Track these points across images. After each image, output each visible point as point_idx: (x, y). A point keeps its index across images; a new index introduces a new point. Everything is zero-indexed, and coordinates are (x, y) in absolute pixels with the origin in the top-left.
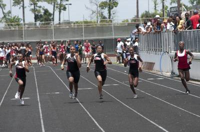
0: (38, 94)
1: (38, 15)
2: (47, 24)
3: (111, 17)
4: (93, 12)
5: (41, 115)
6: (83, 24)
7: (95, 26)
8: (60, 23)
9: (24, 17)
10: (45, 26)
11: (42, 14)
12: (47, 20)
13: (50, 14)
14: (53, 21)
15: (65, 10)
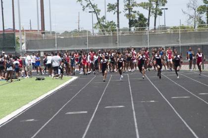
0: (132, 102)
1: (132, 20)
2: (142, 29)
4: (191, 17)
5: (136, 124)
6: (180, 29)
7: (192, 31)
8: (155, 28)
9: (118, 22)
10: (140, 31)
11: (137, 19)
12: (141, 25)
13: (145, 20)
15: (161, 15)
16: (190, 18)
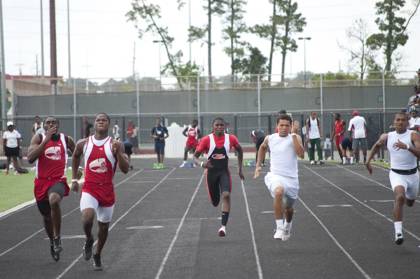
3: (392, 67)
4: (354, 56)
6: (321, 81)
11: (248, 58)
13: (262, 60)
14: (270, 72)
15: (295, 50)
16: (353, 58)
